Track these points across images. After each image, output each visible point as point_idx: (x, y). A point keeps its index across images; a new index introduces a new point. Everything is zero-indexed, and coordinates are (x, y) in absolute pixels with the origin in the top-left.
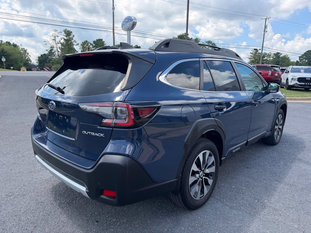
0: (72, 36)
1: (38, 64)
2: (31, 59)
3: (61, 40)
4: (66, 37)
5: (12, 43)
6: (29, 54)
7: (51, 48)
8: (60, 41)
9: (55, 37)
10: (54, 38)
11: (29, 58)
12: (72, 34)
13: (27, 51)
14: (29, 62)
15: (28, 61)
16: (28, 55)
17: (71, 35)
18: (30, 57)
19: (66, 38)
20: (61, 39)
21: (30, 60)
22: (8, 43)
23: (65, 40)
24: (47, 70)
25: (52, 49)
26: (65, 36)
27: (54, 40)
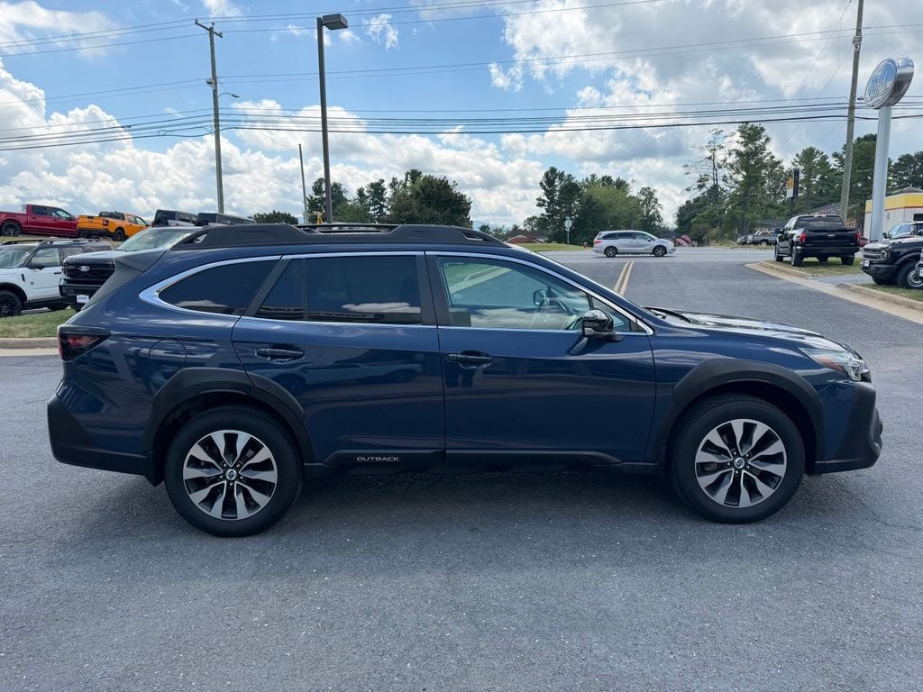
0: (763, 140)
1: (676, 227)
2: (662, 213)
3: (727, 156)
4: (745, 146)
5: (614, 179)
6: (659, 202)
7: (699, 181)
8: (725, 161)
9: (715, 150)
10: (709, 154)
11: (657, 212)
12: (763, 134)
13: (656, 195)
14: (657, 223)
15: (655, 220)
16: (656, 206)
17: (760, 138)
18: (659, 209)
19: (742, 149)
20: (730, 154)
21: (659, 216)
22: (607, 180)
23: (739, 154)
24: (686, 243)
25: (701, 184)
26: (742, 143)
27: (710, 158)
